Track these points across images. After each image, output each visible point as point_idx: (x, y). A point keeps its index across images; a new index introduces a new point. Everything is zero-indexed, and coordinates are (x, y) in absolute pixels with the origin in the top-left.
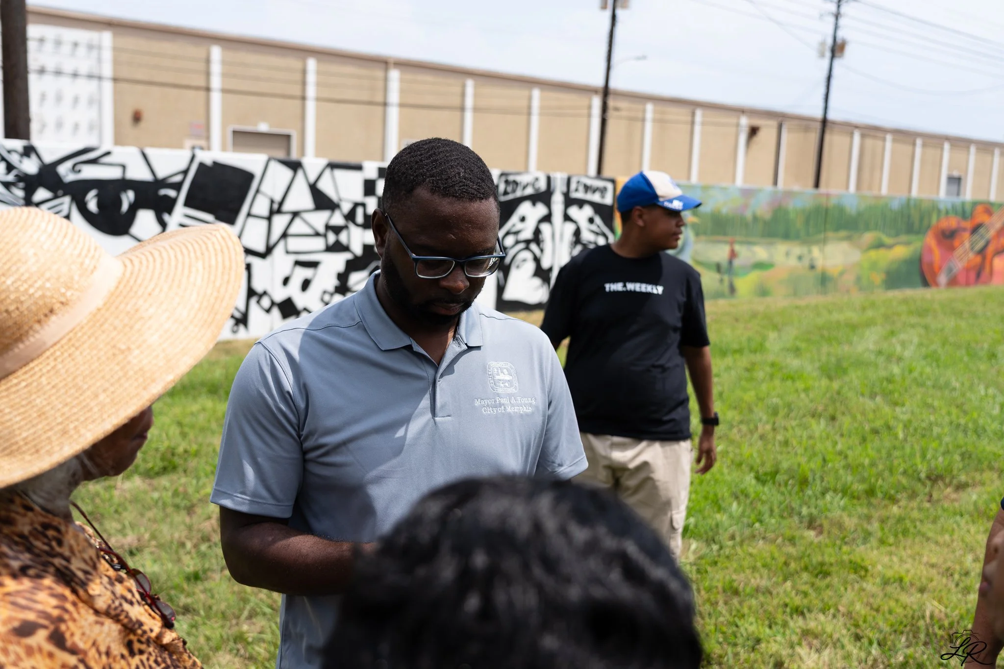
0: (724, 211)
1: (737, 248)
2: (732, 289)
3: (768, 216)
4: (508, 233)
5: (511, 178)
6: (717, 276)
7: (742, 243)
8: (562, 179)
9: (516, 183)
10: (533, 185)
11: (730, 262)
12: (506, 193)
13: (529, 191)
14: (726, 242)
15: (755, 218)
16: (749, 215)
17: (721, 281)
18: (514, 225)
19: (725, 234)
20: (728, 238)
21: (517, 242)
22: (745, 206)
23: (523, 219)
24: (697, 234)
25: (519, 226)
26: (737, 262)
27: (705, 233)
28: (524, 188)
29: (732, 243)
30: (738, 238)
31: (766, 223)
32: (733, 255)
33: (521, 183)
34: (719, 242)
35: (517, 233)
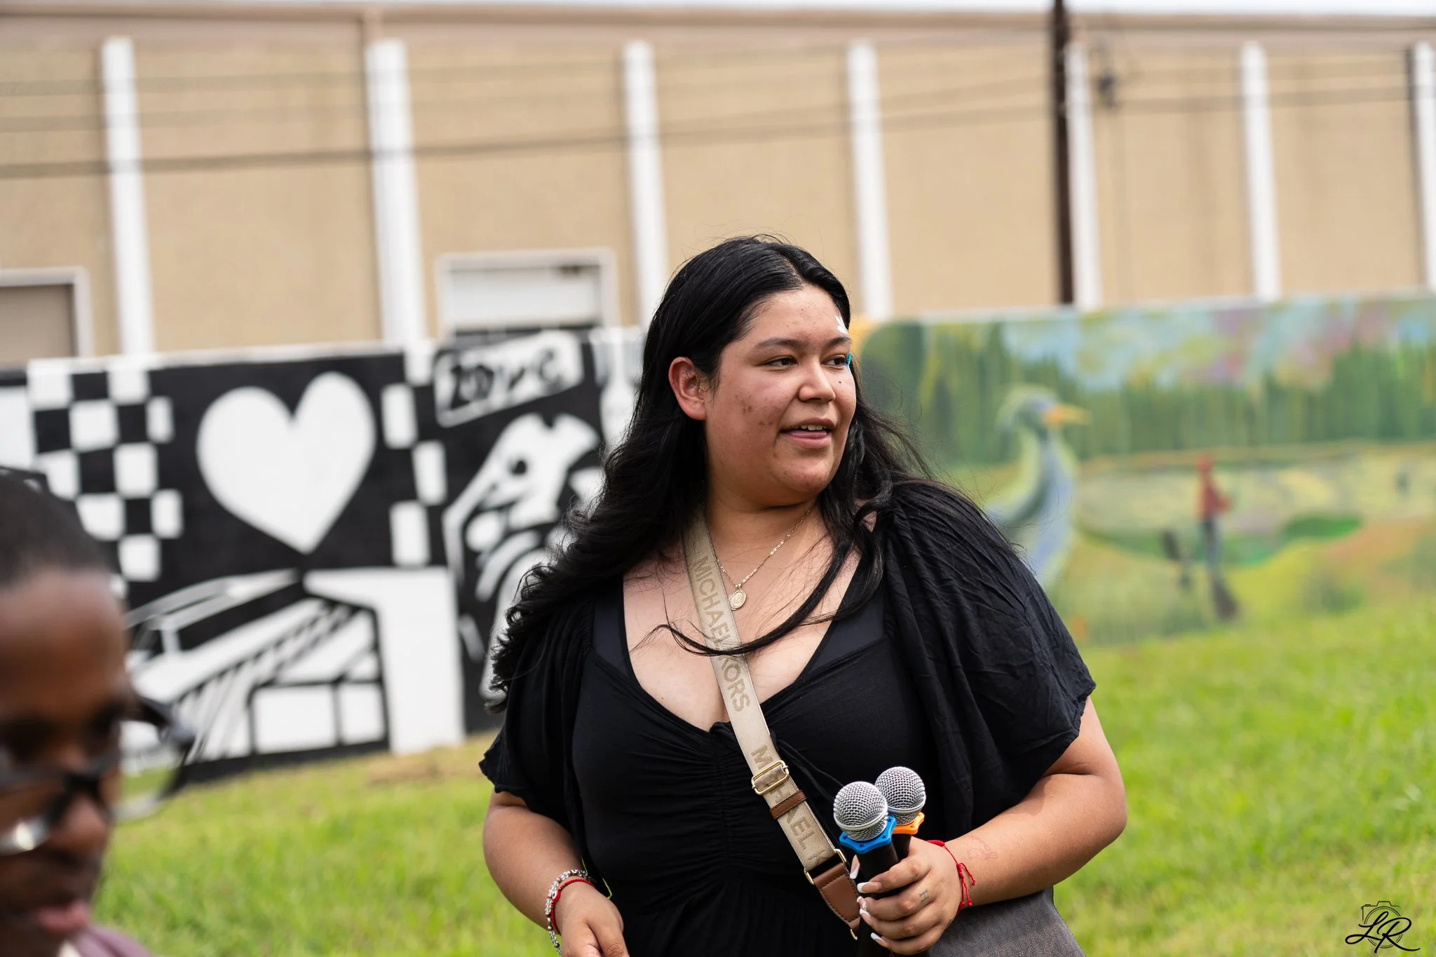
0: (1166, 379)
1: (1224, 481)
2: (1226, 605)
3: (1318, 380)
4: (477, 512)
5: (470, 359)
6: (1169, 571)
7: (1238, 466)
8: (626, 346)
9: (486, 373)
10: (541, 373)
11: (1208, 526)
12: (458, 401)
13: (530, 389)
14: (1185, 470)
15: (1274, 391)
16: (1251, 382)
17: (1185, 582)
18: (494, 487)
19: (1178, 446)
20: (1192, 456)
21: (509, 534)
22: (1235, 360)
23: (520, 468)
24: (1083, 455)
25: (510, 488)
26: (1227, 525)
27: (1110, 450)
28: (514, 382)
29: (1205, 470)
30: (1223, 452)
31: (1311, 401)
32: (1213, 503)
33: (501, 370)
34: (1163, 469)
35: (505, 508)
